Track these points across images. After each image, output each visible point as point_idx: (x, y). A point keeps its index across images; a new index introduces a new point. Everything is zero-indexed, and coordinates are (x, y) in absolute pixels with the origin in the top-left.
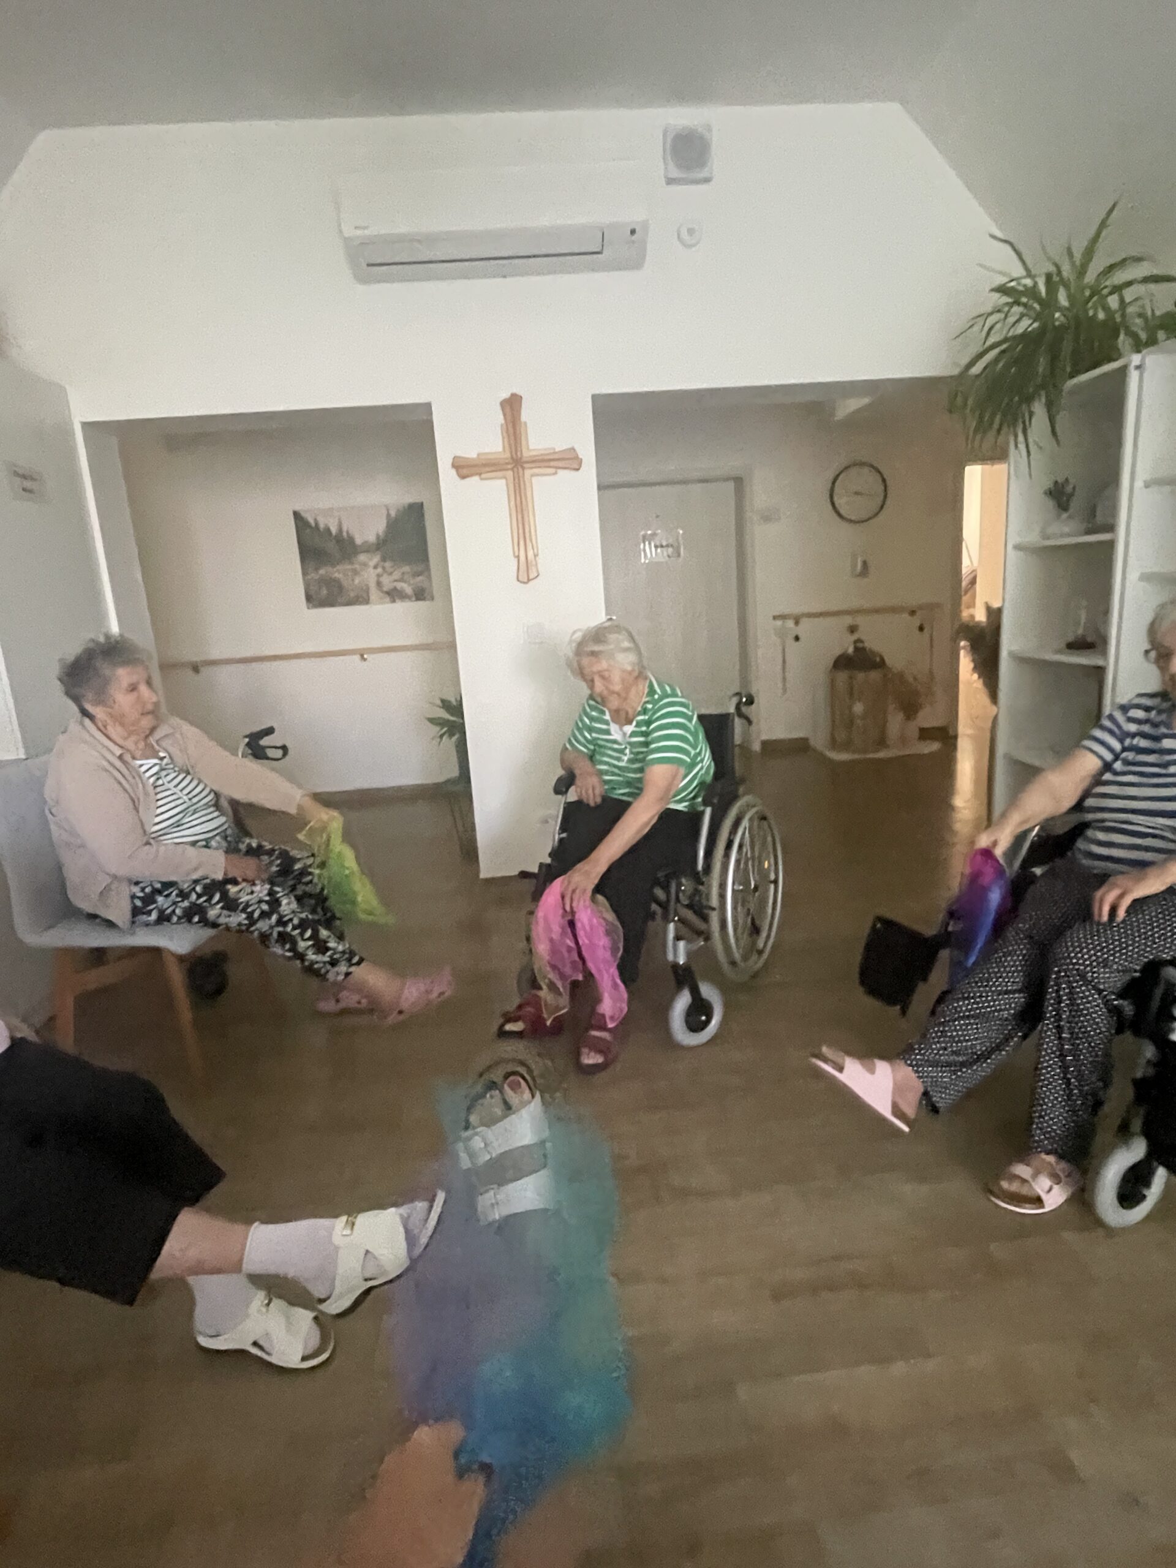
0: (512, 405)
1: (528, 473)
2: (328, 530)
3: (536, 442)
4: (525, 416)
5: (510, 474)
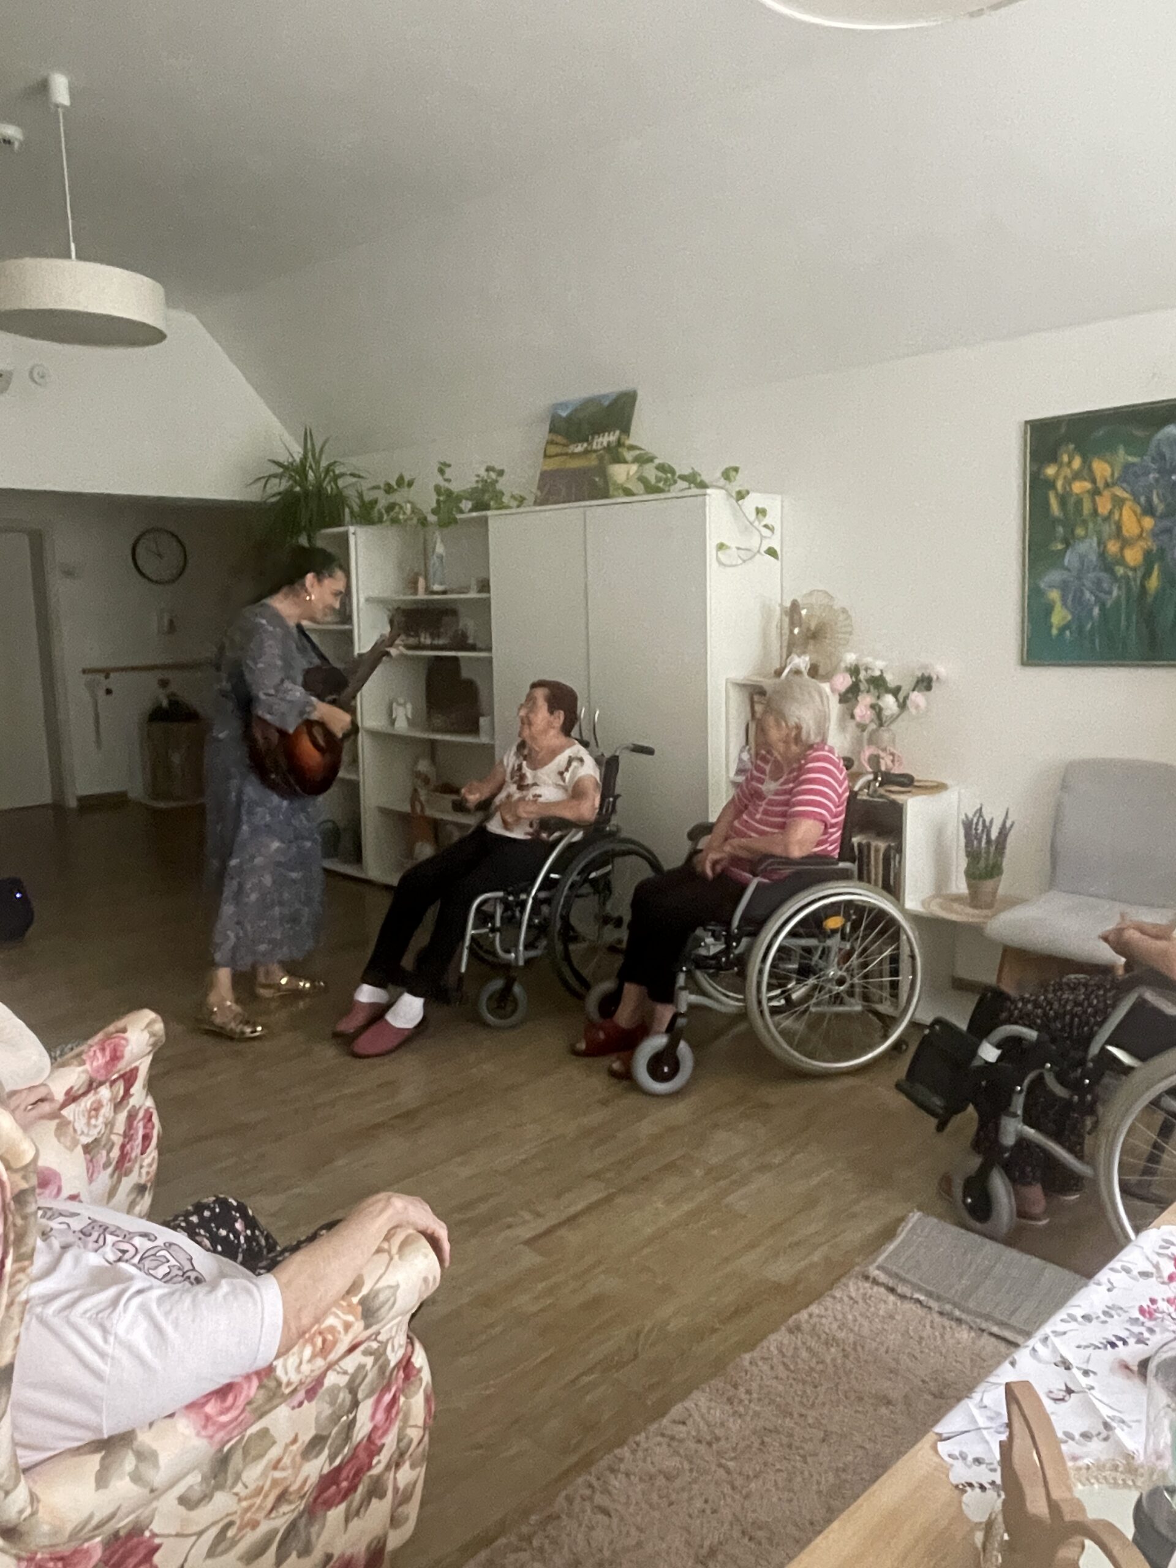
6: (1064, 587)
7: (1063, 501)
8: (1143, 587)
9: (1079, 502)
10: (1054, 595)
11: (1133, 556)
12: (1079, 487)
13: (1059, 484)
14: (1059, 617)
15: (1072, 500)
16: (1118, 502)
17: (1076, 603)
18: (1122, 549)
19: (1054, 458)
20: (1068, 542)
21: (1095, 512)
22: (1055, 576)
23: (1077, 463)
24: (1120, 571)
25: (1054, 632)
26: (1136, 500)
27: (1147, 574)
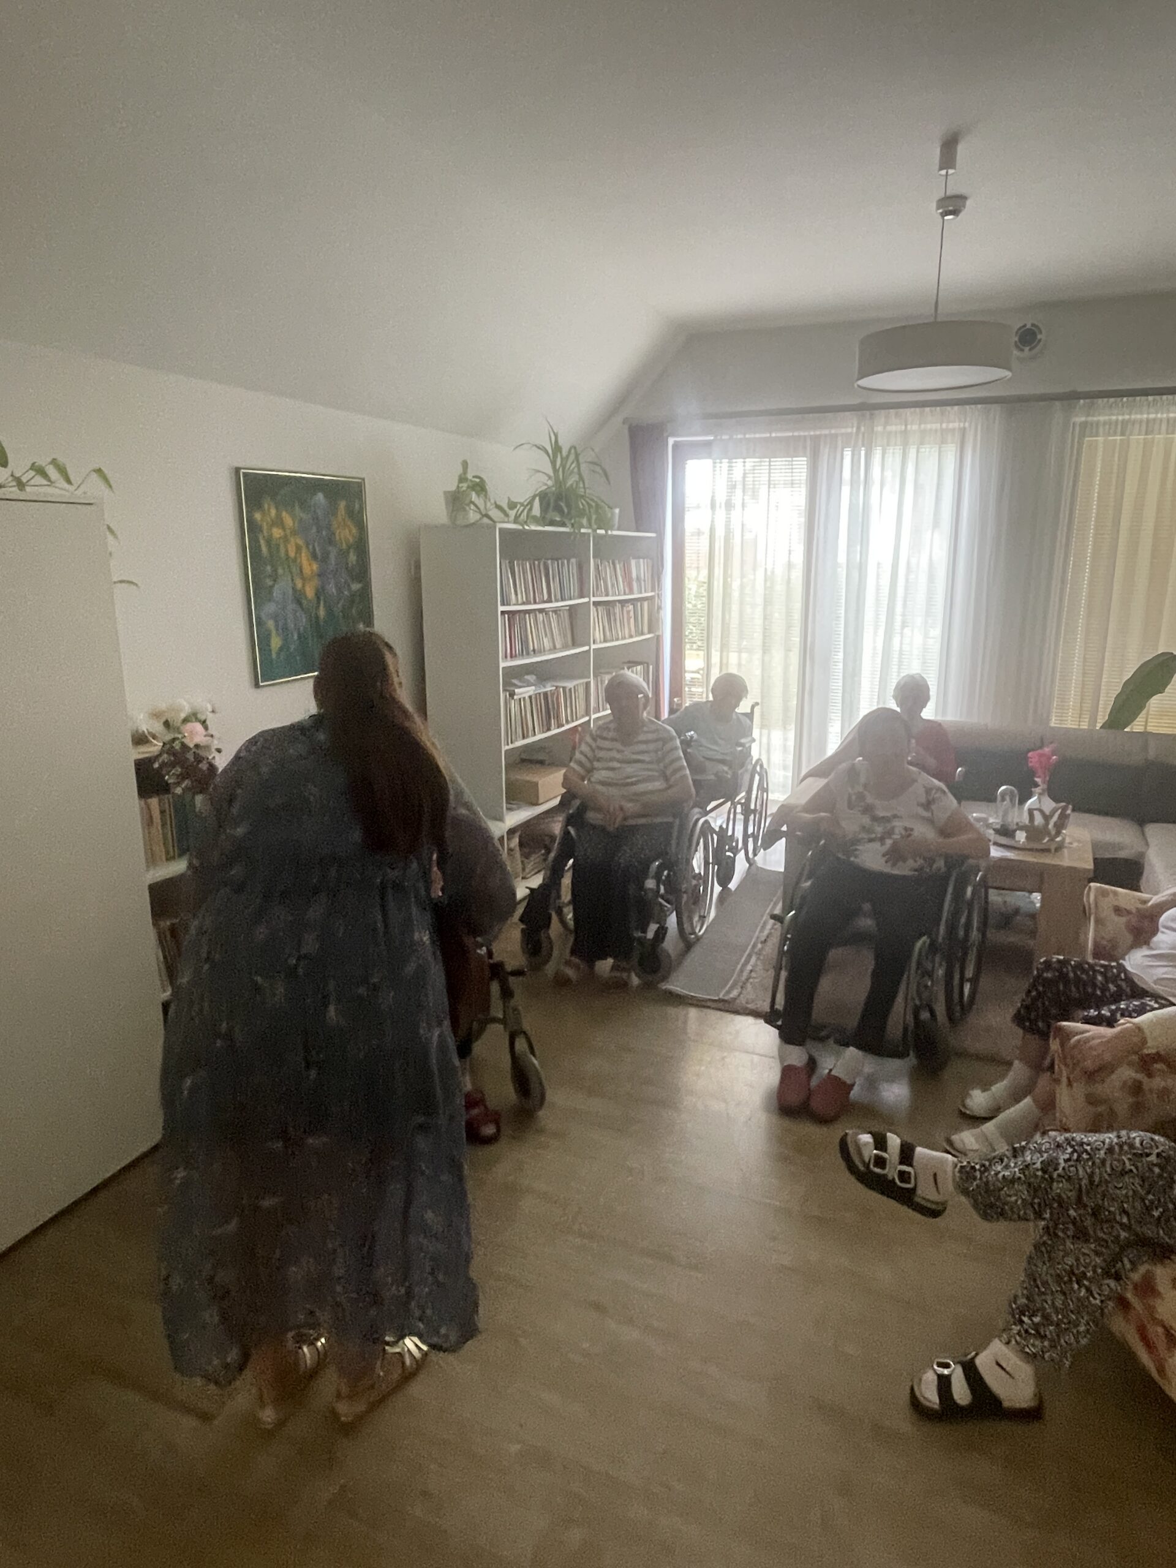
6: (275, 617)
7: (269, 542)
8: (317, 617)
9: (278, 546)
10: (271, 624)
11: (310, 592)
12: (277, 533)
13: (265, 527)
14: (276, 642)
15: (273, 542)
16: (298, 549)
17: (284, 630)
18: (304, 586)
19: (260, 507)
20: (275, 578)
21: (287, 557)
22: (270, 608)
23: (273, 512)
24: (304, 602)
25: (274, 656)
26: (307, 547)
27: (318, 607)
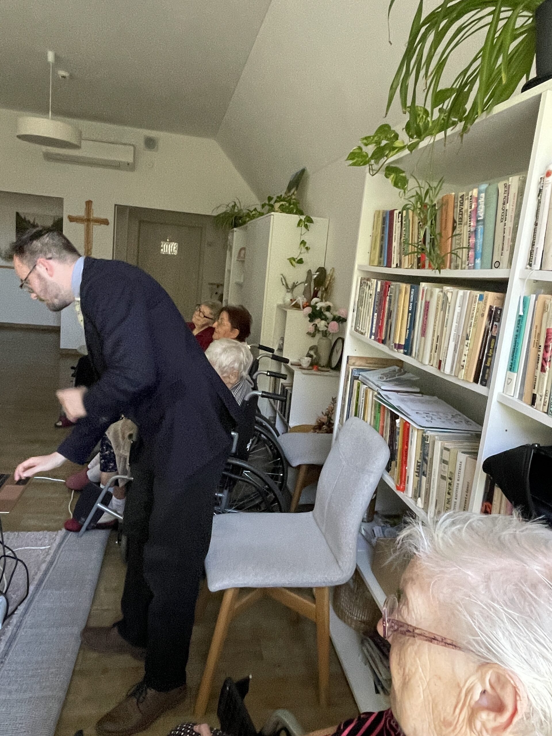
0: (89, 203)
1: (92, 223)
2: (29, 222)
3: (96, 214)
4: (93, 207)
5: (86, 223)
